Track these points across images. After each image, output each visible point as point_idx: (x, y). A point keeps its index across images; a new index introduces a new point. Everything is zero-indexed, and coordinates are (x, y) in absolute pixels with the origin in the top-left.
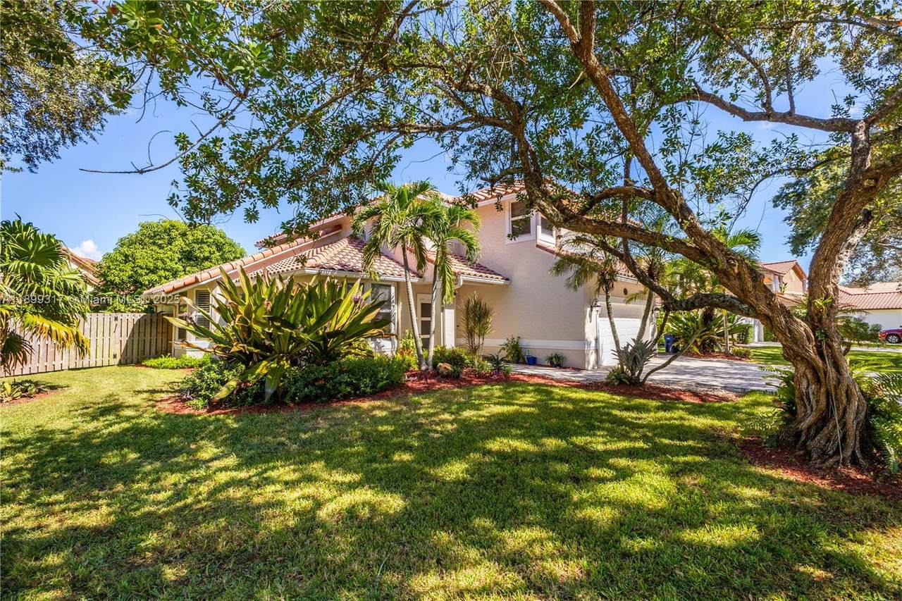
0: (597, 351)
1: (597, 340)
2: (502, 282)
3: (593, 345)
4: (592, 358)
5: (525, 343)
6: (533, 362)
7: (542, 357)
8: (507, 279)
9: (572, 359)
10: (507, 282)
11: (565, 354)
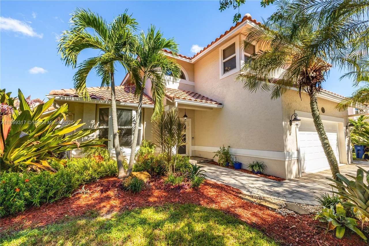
0: (299, 160)
1: (298, 151)
2: (216, 106)
3: (295, 155)
4: (295, 168)
5: (233, 151)
6: (238, 167)
7: (246, 163)
8: (221, 104)
9: (272, 168)
10: (220, 106)
11: (266, 163)
